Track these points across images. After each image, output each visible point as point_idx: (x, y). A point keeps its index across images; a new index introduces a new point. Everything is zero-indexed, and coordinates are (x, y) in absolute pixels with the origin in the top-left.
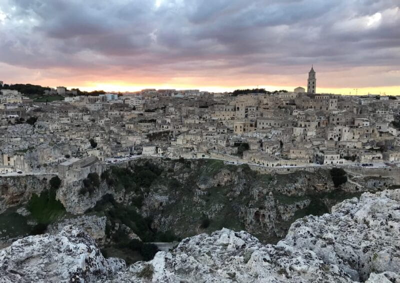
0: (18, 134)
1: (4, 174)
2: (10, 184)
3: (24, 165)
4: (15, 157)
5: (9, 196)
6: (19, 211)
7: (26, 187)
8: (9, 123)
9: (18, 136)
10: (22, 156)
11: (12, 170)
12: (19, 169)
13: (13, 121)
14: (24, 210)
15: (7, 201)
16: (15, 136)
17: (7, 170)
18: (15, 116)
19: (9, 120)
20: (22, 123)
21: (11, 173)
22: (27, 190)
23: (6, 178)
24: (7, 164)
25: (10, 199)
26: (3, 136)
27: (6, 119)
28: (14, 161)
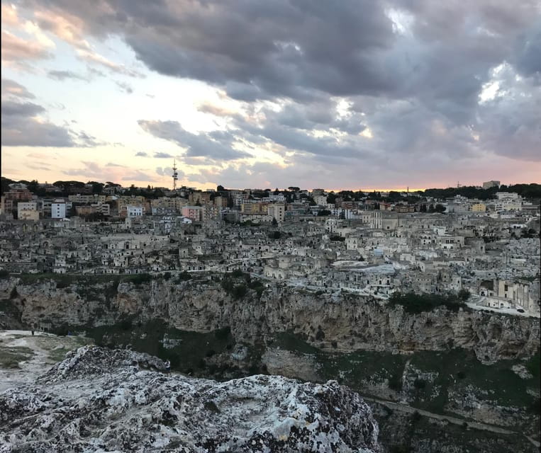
0: (522, 253)
1: (497, 308)
2: (505, 325)
3: (528, 300)
4: (516, 287)
5: (502, 343)
6: (516, 369)
7: (528, 334)
8: (512, 235)
9: (522, 255)
10: (526, 287)
11: (510, 305)
12: (520, 305)
13: (518, 233)
14: (523, 370)
15: (498, 349)
16: (518, 256)
17: (502, 304)
18: (522, 226)
19: (513, 231)
20: (531, 237)
21: (507, 309)
22: (530, 340)
23: (500, 315)
24: (504, 296)
25: (504, 347)
26: (501, 254)
27: (508, 230)
28: (514, 292)
